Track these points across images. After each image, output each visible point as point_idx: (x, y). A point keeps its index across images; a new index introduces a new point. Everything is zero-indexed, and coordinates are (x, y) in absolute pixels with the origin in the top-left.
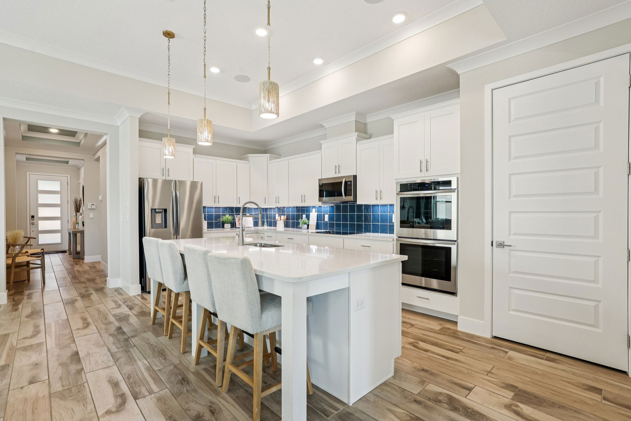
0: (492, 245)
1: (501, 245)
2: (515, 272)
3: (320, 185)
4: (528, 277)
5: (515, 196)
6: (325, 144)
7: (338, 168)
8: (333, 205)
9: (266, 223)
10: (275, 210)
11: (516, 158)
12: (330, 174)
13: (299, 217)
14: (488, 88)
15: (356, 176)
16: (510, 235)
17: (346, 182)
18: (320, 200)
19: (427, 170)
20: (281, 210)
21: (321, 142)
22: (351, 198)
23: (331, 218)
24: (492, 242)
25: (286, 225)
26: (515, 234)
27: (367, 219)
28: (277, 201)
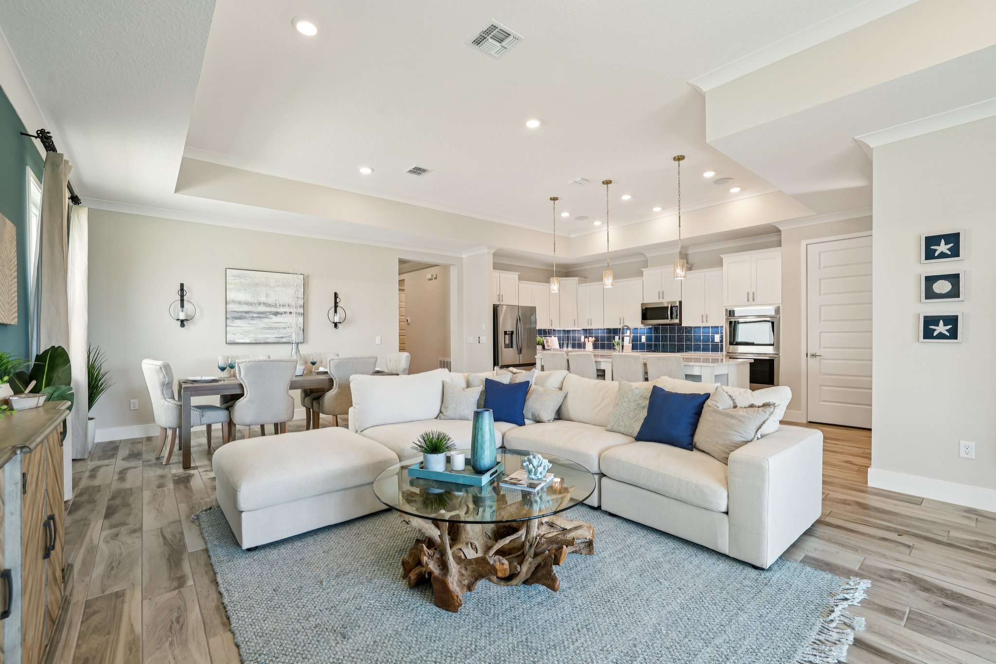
0: (807, 356)
1: (814, 356)
2: (824, 374)
3: (642, 309)
4: (833, 377)
5: (824, 321)
6: (646, 272)
7: (662, 294)
8: (651, 327)
9: (570, 345)
10: (580, 332)
11: (824, 294)
12: (653, 300)
13: (611, 339)
14: (803, 244)
15: (681, 301)
16: (820, 349)
17: (672, 307)
18: (642, 323)
19: (753, 300)
20: (587, 332)
21: (642, 270)
22: (677, 321)
23: (649, 339)
24: (807, 354)
25: (595, 346)
26: (824, 348)
27: (688, 339)
28: (589, 323)
